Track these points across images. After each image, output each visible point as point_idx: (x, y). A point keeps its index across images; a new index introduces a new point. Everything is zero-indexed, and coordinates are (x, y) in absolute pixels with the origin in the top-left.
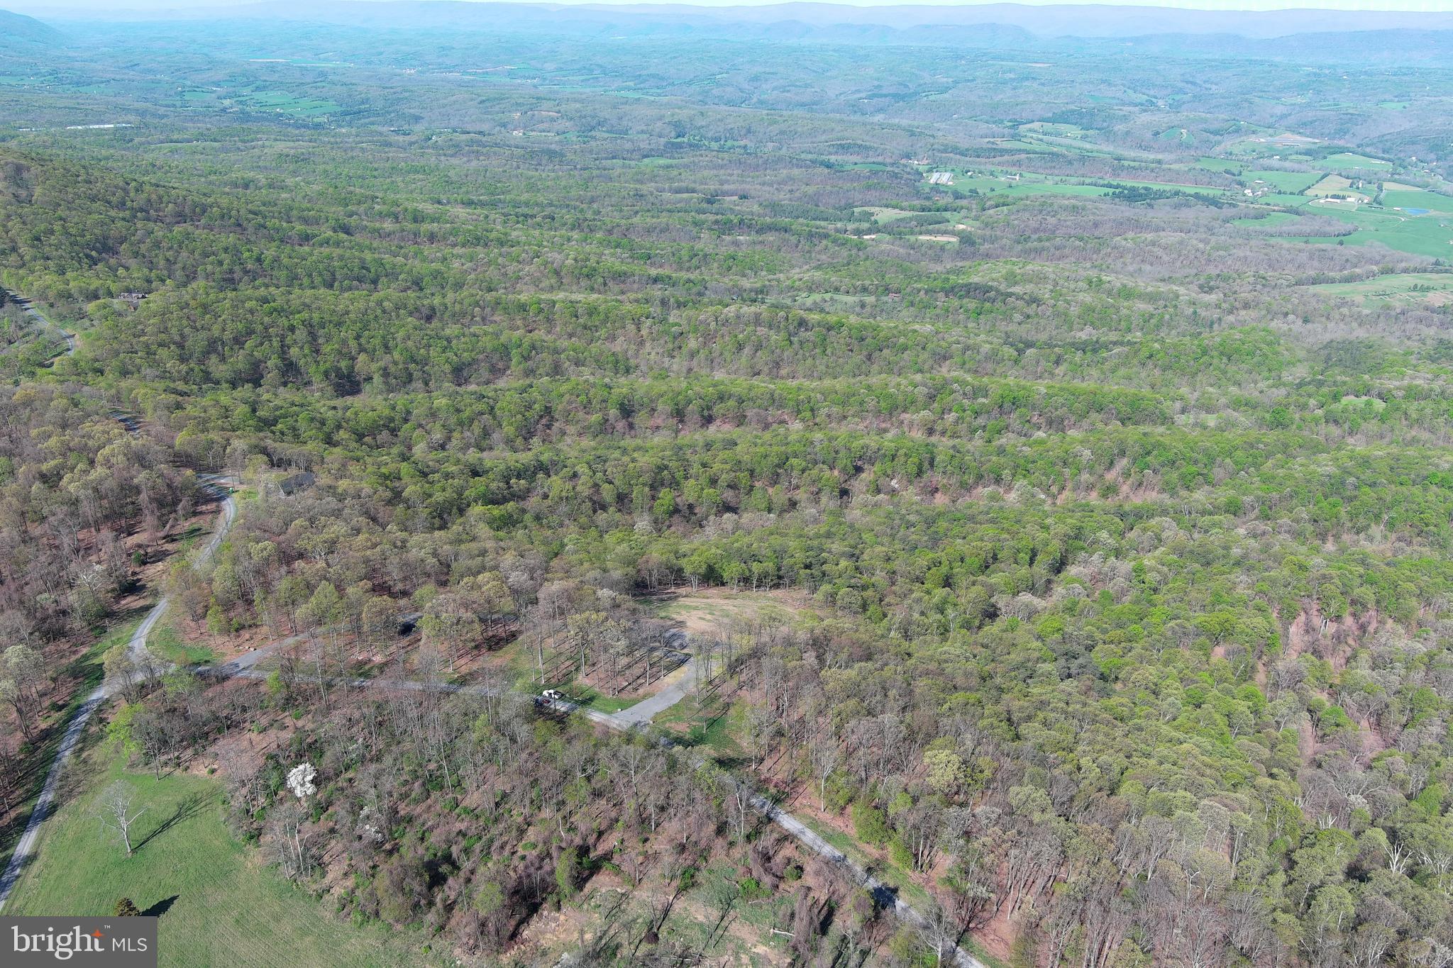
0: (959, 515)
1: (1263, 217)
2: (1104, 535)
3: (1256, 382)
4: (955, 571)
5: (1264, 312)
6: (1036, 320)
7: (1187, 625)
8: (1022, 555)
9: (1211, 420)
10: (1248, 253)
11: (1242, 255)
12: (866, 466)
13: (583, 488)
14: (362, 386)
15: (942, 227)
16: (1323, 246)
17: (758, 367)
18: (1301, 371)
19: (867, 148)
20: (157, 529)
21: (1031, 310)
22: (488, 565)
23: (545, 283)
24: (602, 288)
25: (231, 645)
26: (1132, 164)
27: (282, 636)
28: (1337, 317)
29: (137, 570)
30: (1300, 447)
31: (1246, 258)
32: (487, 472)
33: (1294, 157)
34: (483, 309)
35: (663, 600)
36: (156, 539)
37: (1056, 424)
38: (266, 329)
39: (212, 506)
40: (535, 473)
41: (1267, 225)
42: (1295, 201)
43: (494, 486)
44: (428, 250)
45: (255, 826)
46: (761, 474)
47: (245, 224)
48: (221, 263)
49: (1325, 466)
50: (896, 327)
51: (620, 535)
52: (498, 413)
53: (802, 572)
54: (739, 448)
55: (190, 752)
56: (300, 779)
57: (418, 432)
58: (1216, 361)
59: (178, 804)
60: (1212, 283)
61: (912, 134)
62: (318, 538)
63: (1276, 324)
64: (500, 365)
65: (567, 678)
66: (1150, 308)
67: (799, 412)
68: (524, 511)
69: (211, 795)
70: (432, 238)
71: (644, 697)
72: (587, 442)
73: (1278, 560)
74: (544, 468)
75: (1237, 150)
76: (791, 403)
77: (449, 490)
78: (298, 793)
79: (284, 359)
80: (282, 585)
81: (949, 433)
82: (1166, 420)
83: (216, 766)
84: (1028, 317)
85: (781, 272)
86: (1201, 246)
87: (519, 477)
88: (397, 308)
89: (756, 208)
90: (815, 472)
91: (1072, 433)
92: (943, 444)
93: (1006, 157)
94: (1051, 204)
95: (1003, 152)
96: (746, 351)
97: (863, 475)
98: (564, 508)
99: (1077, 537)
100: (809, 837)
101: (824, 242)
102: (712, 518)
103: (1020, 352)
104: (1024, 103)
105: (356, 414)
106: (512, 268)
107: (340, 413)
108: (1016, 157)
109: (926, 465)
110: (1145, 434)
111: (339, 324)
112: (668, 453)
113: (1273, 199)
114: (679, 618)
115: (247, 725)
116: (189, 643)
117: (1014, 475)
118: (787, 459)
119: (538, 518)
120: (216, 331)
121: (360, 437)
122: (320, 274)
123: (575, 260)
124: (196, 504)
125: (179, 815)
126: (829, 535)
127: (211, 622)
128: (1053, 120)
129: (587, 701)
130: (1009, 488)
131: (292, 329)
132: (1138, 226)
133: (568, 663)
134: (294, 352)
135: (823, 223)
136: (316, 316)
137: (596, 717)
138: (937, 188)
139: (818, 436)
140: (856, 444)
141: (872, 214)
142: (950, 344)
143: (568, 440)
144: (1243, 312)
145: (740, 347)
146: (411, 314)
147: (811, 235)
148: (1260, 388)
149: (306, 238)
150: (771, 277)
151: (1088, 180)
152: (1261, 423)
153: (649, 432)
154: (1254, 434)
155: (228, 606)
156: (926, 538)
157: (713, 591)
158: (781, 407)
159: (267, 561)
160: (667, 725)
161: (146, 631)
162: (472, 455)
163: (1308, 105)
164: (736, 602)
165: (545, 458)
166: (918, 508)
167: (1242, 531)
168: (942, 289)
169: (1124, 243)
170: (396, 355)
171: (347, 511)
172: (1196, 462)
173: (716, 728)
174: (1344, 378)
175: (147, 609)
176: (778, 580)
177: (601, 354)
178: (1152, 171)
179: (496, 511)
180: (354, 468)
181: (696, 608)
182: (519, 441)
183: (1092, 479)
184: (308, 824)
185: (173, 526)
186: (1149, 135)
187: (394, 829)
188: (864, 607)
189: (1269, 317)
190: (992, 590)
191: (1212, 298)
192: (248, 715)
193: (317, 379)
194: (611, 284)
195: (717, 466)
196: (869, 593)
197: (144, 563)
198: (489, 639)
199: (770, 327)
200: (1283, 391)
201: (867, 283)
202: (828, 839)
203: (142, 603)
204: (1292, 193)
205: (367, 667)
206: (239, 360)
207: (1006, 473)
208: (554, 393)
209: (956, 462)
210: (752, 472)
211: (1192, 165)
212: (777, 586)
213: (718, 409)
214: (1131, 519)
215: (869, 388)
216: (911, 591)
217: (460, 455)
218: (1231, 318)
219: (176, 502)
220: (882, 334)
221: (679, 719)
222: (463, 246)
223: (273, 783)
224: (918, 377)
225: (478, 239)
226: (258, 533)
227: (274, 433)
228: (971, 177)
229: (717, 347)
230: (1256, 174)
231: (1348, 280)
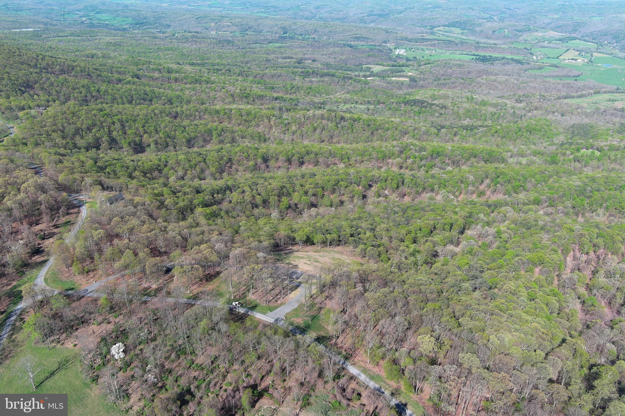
0: (417, 208)
1: (541, 68)
2: (482, 216)
3: (542, 143)
4: (418, 235)
5: (544, 111)
6: (445, 116)
7: (523, 259)
8: (446, 226)
9: (524, 161)
10: (536, 85)
11: (533, 86)
12: (373, 184)
13: (248, 197)
14: (146, 148)
15: (402, 74)
16: (568, 82)
17: (323, 138)
18: (562, 138)
19: (367, 38)
20: (50, 222)
21: (442, 111)
22: (205, 239)
23: (227, 101)
24: (252, 103)
25: (84, 280)
26: (484, 45)
27: (109, 275)
28: (576, 113)
29: (40, 242)
30: (564, 172)
31: (535, 87)
32: (204, 191)
33: (554, 42)
34: (200, 113)
35: (286, 254)
36: (49, 227)
37: (456, 163)
38: (102, 123)
39: (76, 210)
40: (225, 191)
41: (543, 72)
42: (555, 62)
43: (206, 198)
44: (174, 86)
45: (95, 374)
46: (327, 189)
47: (92, 74)
48: (81, 93)
49: (575, 182)
50: (384, 120)
51: (265, 220)
52: (208, 161)
53: (350, 238)
54: (317, 177)
55: (64, 335)
56: (117, 351)
57: (172, 171)
58: (524, 134)
59: (59, 362)
60: (521, 99)
61: (387, 32)
62: (125, 227)
63: (549, 117)
64: (208, 138)
65: (244, 296)
66: (494, 110)
67: (342, 159)
68: (221, 210)
69: (74, 357)
70: (176, 80)
71: (281, 305)
72: (249, 175)
73: (560, 226)
74: (229, 189)
75: (529, 39)
76: (339, 155)
77: (186, 200)
78: (116, 357)
79: (110, 137)
80: (108, 251)
81: (409, 168)
82: (504, 161)
83: (76, 343)
84: (441, 114)
85: (331, 94)
86: (515, 82)
87: (218, 193)
88: (161, 113)
89: (319, 66)
90: (351, 188)
91: (464, 167)
92: (407, 174)
93: (429, 43)
94: (449, 64)
95: (427, 40)
96: (317, 131)
97: (373, 189)
98: (239, 207)
99: (470, 217)
100: (363, 377)
101: (350, 81)
102: (306, 210)
103: (439, 130)
104: (436, 18)
105: (143, 163)
106: (212, 94)
107: (136, 163)
108: (433, 42)
109: (400, 184)
110: (496, 168)
111: (135, 121)
112: (285, 180)
113: (545, 60)
114: (295, 263)
115: (92, 321)
116: (64, 279)
117: (439, 188)
118: (339, 182)
119: (227, 212)
120: (79, 125)
121: (145, 174)
122: (126, 97)
123: (240, 90)
124: (68, 209)
125: (59, 368)
126: (360, 218)
127: (74, 269)
128: (448, 26)
129: (254, 308)
130: (437, 194)
131: (114, 123)
132: (488, 73)
133: (244, 288)
134: (115, 134)
135: (349, 72)
136: (124, 117)
137: (258, 316)
138: (399, 56)
139: (352, 171)
140: (370, 174)
141: (371, 68)
142: (408, 127)
143: (239, 173)
144: (535, 112)
145: (315, 129)
146: (167, 115)
147: (344, 78)
148: (543, 146)
149: (119, 81)
150: (327, 97)
151: (464, 53)
152: (546, 162)
153: (276, 169)
154: (543, 167)
155: (82, 260)
156: (404, 219)
157: (310, 248)
158: (334, 157)
159: (101, 239)
160: (292, 319)
161: (44, 273)
162: (196, 183)
163: (560, 18)
164: (320, 254)
165: (230, 183)
166: (398, 204)
167: (541, 212)
168: (403, 102)
169: (482, 80)
170: (161, 135)
171: (138, 213)
172: (519, 181)
173: (315, 320)
174: (581, 141)
175: (45, 262)
176: (339, 242)
177: (253, 133)
178: (493, 48)
179: (208, 210)
180: (142, 191)
181: (302, 258)
182: (218, 175)
183: (474, 189)
184: (121, 373)
185: (57, 221)
186: (491, 32)
187: (163, 375)
188: (379, 255)
189: (547, 113)
190: (435, 244)
191: (522, 105)
192: (92, 316)
193: (125, 146)
194: (256, 101)
195: (307, 186)
196: (381, 248)
197: (44, 239)
198: (206, 276)
199: (328, 120)
200: (554, 147)
201: (370, 99)
202: (372, 378)
203: (42, 259)
204: (553, 58)
205: (149, 291)
206: (90, 138)
207: (436, 187)
208: (233, 152)
209: (414, 182)
210: (323, 188)
211: (510, 46)
212: (338, 245)
213: (306, 158)
214: (493, 207)
215: (373, 148)
216: (400, 246)
217: (191, 182)
218: (530, 114)
219: (58, 209)
220: (377, 123)
221: (297, 316)
222: (190, 84)
223: (104, 352)
224: (395, 142)
225: (197, 80)
226: (97, 225)
227: (105, 173)
228: (413, 51)
229: (304, 129)
230: (538, 49)
231: (580, 97)
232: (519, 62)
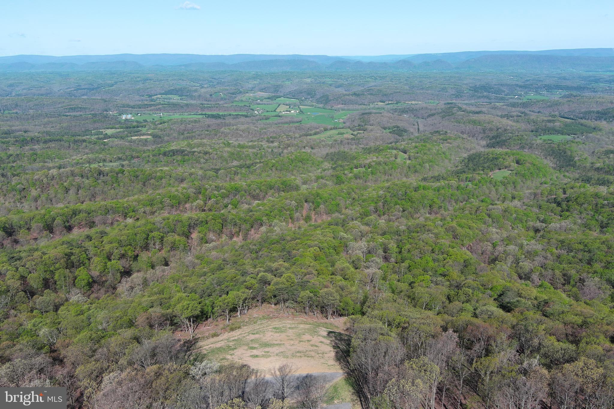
1: (268, 119)
5: (297, 147)
6: (211, 161)
11: (272, 130)
15: (140, 133)
18: (327, 164)
19: (84, 108)
21: (206, 157)
26: (208, 106)
28: (322, 146)
31: (274, 131)
33: (265, 100)
42: (275, 113)
58: (298, 164)
60: (271, 140)
61: (106, 101)
63: (304, 150)
66: (255, 150)
75: (244, 99)
76: (120, 209)
84: (207, 160)
85: (66, 158)
86: (256, 128)
90: (169, 238)
93: (153, 108)
94: (185, 121)
95: (151, 105)
96: (71, 192)
101: (84, 144)
104: (151, 88)
108: (158, 107)
113: (266, 114)
128: (166, 93)
132: (226, 125)
138: (126, 120)
141: (102, 132)
144: (290, 148)
145: (67, 190)
147: (75, 142)
150: (63, 161)
151: (192, 113)
158: (114, 212)
163: (260, 83)
168: (160, 154)
178: (217, 107)
181: (230, 348)
183: (300, 215)
186: (208, 96)
191: (276, 144)
200: (330, 171)
204: (272, 111)
207: (265, 219)
211: (232, 104)
218: (286, 151)
220: (147, 173)
228: (140, 116)
229: (52, 192)
230: (256, 106)
231: (315, 134)
232: (246, 116)
